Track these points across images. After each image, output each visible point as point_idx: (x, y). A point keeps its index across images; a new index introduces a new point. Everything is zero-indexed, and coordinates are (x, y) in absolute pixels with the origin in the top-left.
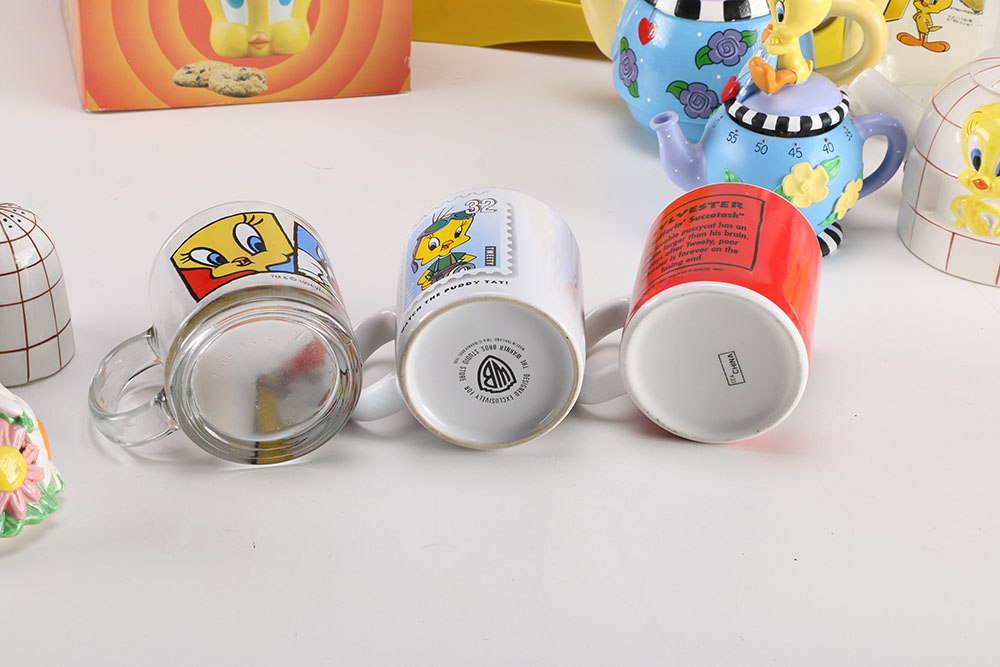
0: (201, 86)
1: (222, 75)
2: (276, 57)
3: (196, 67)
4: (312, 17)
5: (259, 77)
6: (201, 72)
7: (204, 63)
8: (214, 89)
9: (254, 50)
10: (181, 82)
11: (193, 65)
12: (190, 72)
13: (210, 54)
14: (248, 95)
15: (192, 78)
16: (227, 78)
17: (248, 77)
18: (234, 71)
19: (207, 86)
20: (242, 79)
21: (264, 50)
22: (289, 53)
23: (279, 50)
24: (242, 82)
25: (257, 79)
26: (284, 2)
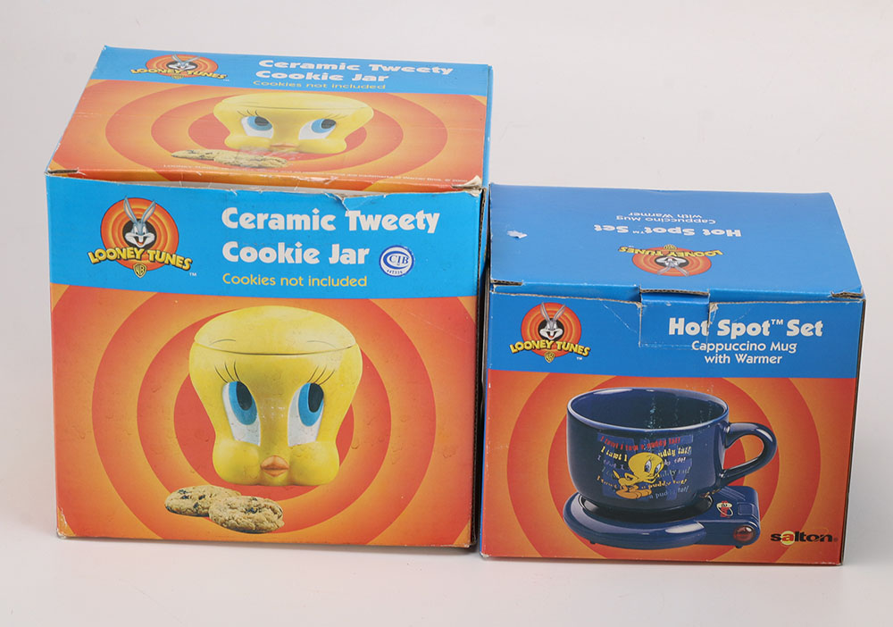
0: (199, 515)
1: (225, 503)
2: (295, 487)
3: (194, 491)
4: (344, 440)
5: (273, 510)
6: (200, 498)
7: (205, 488)
8: (216, 521)
9: (267, 476)
10: (174, 508)
11: (190, 489)
12: (186, 497)
13: (214, 478)
14: (259, 531)
15: (188, 504)
16: (231, 508)
17: (259, 509)
18: (242, 501)
19: (207, 515)
20: (251, 510)
21: (281, 478)
22: (315, 484)
23: (298, 479)
24: (252, 515)
25: (271, 513)
26: (308, 421)
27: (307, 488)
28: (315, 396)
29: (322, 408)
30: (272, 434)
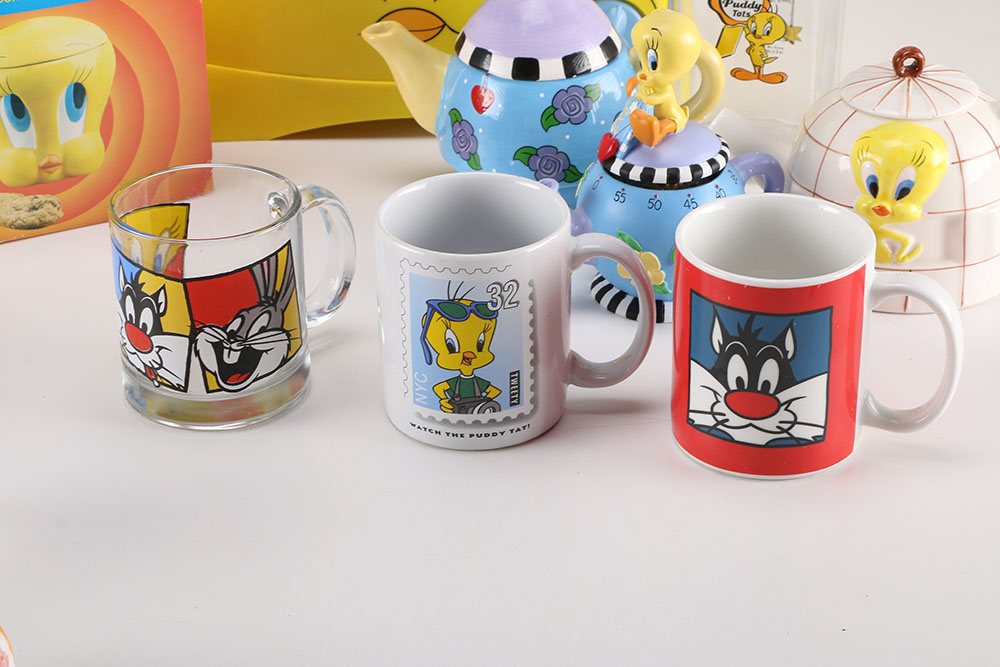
1: (12, 207)
2: (70, 179)
4: (106, 130)
5: (53, 204)
8: (5, 224)
9: (45, 174)
14: (42, 225)
16: (17, 210)
17: (41, 205)
18: (26, 201)
20: (35, 208)
21: (57, 174)
22: (83, 173)
23: (72, 171)
24: (35, 212)
25: (51, 206)
26: (74, 118)
27: (79, 178)
28: (78, 93)
29: (85, 104)
30: (45, 136)
